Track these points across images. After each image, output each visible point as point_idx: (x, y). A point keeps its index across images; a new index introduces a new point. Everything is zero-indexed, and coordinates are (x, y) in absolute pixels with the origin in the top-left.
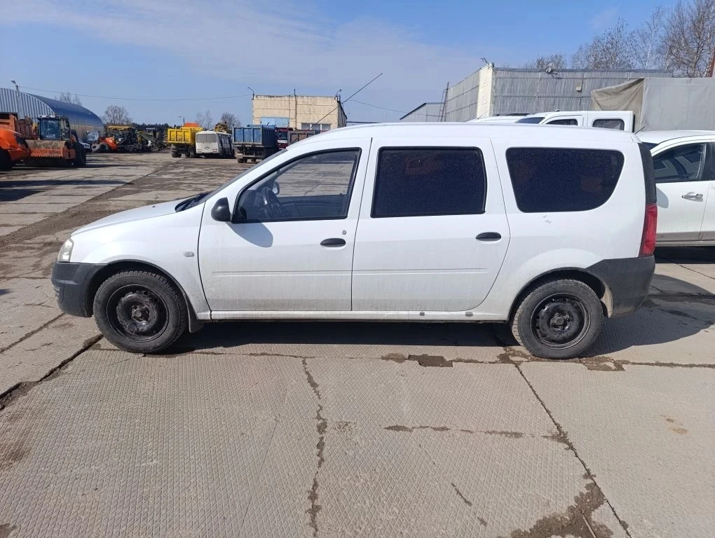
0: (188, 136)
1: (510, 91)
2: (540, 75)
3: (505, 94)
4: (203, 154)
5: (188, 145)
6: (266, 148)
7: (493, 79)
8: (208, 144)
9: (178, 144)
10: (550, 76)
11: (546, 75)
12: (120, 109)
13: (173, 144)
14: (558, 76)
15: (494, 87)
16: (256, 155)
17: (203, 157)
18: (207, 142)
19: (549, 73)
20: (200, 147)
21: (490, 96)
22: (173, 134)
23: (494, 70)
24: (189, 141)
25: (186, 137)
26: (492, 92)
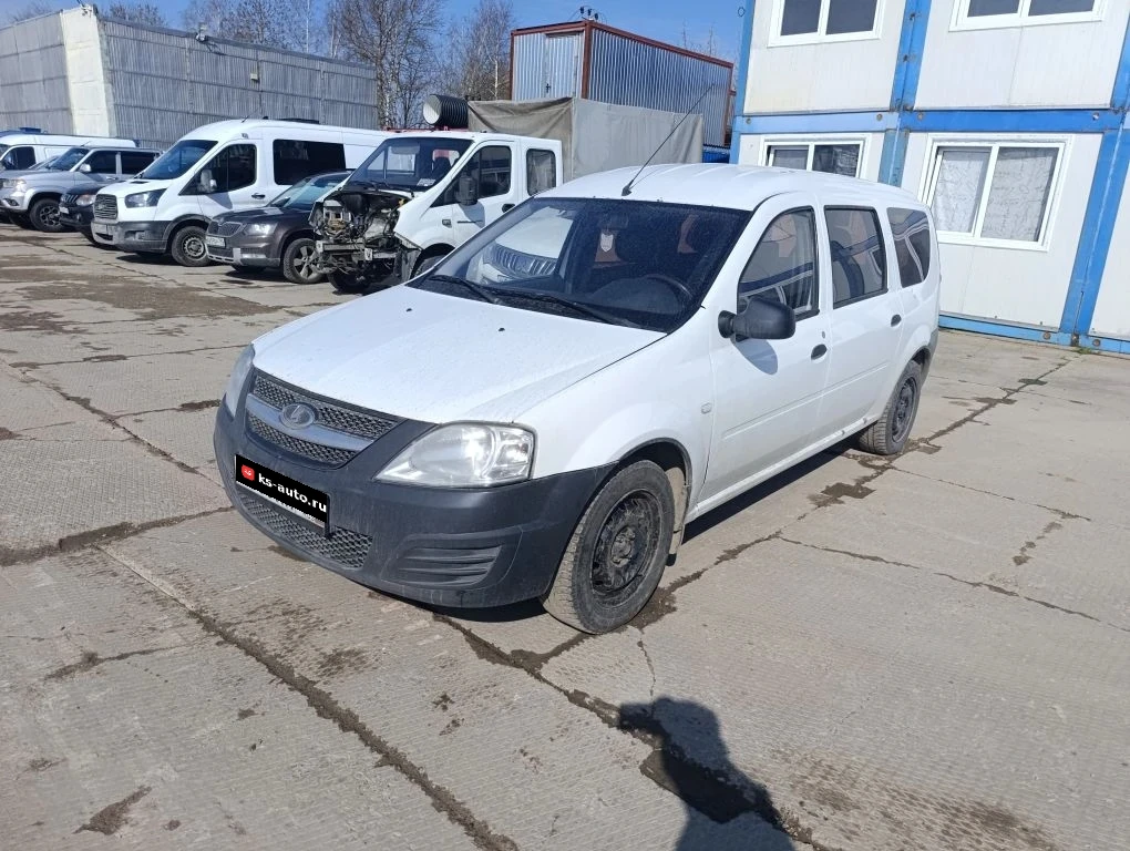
1: (138, 63)
2: (187, 42)
3: (130, 68)
7: (101, 36)
10: (205, 47)
11: (198, 46)
14: (217, 50)
15: (106, 53)
19: (201, 42)
21: (101, 71)
23: (99, 20)
26: (104, 62)
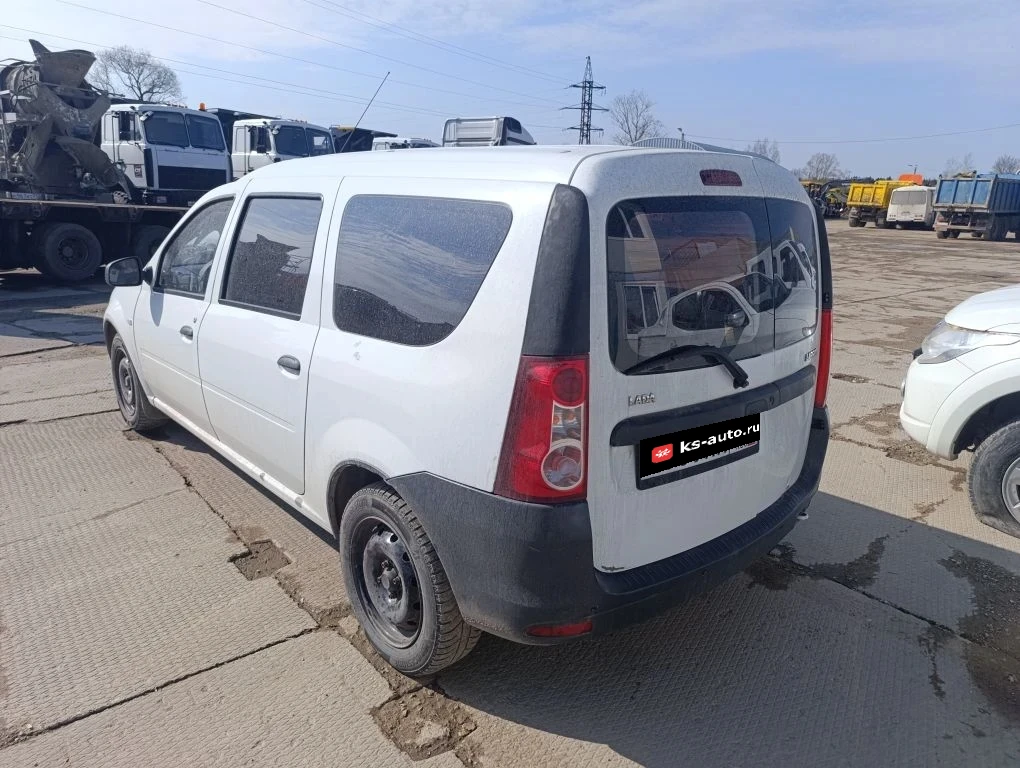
0: (881, 193)
4: (898, 222)
5: (878, 209)
6: (996, 214)
8: (908, 207)
9: (861, 207)
12: (828, 157)
13: (855, 206)
16: (973, 225)
17: (898, 226)
18: (908, 203)
20: (894, 212)
22: (858, 191)
24: (880, 202)
25: (877, 197)
